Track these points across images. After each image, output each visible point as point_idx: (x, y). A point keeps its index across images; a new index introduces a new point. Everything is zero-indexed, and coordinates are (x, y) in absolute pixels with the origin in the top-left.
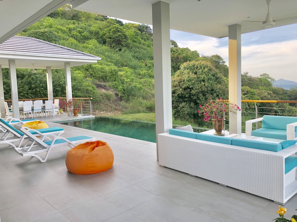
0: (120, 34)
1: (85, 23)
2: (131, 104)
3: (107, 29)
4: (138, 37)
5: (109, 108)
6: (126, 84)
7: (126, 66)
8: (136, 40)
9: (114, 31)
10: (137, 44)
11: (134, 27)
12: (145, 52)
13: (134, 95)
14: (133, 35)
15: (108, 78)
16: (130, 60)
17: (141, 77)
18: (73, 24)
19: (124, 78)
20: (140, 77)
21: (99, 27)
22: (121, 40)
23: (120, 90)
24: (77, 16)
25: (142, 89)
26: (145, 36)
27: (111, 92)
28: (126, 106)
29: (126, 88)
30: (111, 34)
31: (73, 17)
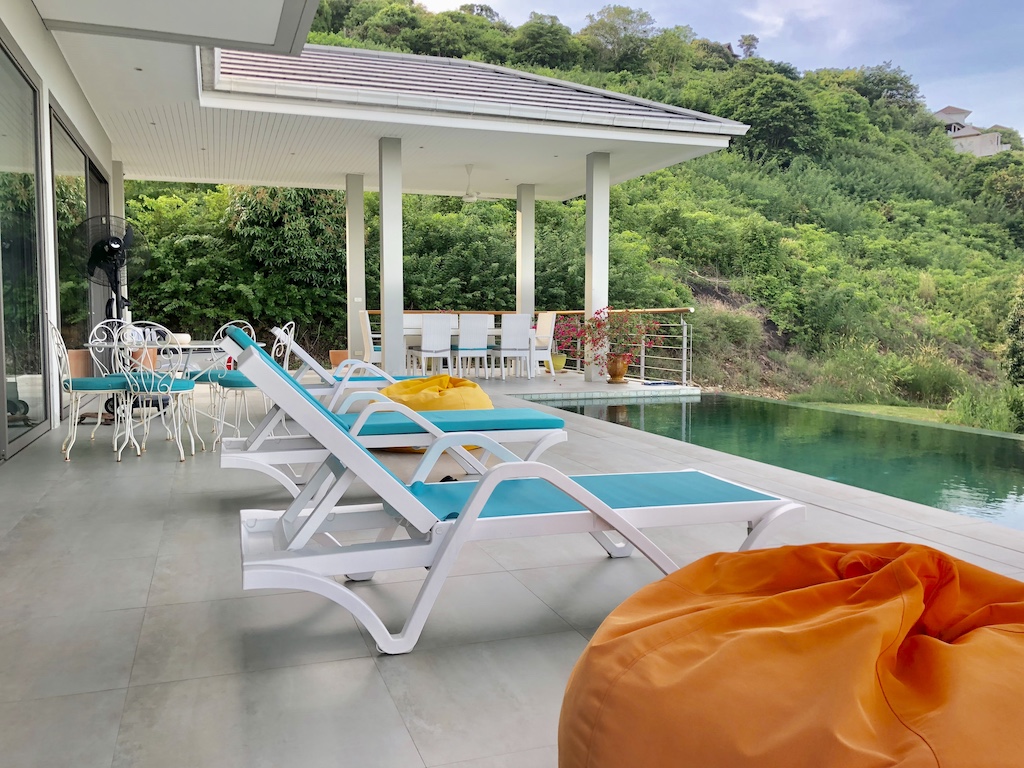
0: (790, 104)
1: (661, 78)
2: (829, 364)
3: (740, 92)
4: (859, 114)
5: (740, 374)
6: (811, 284)
7: (809, 221)
8: (850, 127)
9: (766, 96)
10: (855, 142)
11: (839, 84)
12: (885, 168)
13: (840, 331)
14: (839, 110)
15: (737, 261)
16: (823, 200)
17: (869, 264)
18: (621, 82)
19: (803, 263)
20: (866, 261)
21: (711, 89)
22: (791, 126)
23: (786, 305)
24: (636, 57)
25: (875, 308)
26: (884, 114)
27: (748, 314)
28: (808, 373)
29: (808, 300)
30: (752, 109)
31: (621, 60)
